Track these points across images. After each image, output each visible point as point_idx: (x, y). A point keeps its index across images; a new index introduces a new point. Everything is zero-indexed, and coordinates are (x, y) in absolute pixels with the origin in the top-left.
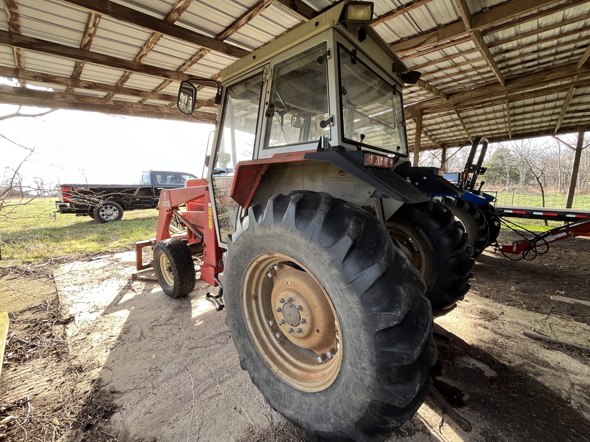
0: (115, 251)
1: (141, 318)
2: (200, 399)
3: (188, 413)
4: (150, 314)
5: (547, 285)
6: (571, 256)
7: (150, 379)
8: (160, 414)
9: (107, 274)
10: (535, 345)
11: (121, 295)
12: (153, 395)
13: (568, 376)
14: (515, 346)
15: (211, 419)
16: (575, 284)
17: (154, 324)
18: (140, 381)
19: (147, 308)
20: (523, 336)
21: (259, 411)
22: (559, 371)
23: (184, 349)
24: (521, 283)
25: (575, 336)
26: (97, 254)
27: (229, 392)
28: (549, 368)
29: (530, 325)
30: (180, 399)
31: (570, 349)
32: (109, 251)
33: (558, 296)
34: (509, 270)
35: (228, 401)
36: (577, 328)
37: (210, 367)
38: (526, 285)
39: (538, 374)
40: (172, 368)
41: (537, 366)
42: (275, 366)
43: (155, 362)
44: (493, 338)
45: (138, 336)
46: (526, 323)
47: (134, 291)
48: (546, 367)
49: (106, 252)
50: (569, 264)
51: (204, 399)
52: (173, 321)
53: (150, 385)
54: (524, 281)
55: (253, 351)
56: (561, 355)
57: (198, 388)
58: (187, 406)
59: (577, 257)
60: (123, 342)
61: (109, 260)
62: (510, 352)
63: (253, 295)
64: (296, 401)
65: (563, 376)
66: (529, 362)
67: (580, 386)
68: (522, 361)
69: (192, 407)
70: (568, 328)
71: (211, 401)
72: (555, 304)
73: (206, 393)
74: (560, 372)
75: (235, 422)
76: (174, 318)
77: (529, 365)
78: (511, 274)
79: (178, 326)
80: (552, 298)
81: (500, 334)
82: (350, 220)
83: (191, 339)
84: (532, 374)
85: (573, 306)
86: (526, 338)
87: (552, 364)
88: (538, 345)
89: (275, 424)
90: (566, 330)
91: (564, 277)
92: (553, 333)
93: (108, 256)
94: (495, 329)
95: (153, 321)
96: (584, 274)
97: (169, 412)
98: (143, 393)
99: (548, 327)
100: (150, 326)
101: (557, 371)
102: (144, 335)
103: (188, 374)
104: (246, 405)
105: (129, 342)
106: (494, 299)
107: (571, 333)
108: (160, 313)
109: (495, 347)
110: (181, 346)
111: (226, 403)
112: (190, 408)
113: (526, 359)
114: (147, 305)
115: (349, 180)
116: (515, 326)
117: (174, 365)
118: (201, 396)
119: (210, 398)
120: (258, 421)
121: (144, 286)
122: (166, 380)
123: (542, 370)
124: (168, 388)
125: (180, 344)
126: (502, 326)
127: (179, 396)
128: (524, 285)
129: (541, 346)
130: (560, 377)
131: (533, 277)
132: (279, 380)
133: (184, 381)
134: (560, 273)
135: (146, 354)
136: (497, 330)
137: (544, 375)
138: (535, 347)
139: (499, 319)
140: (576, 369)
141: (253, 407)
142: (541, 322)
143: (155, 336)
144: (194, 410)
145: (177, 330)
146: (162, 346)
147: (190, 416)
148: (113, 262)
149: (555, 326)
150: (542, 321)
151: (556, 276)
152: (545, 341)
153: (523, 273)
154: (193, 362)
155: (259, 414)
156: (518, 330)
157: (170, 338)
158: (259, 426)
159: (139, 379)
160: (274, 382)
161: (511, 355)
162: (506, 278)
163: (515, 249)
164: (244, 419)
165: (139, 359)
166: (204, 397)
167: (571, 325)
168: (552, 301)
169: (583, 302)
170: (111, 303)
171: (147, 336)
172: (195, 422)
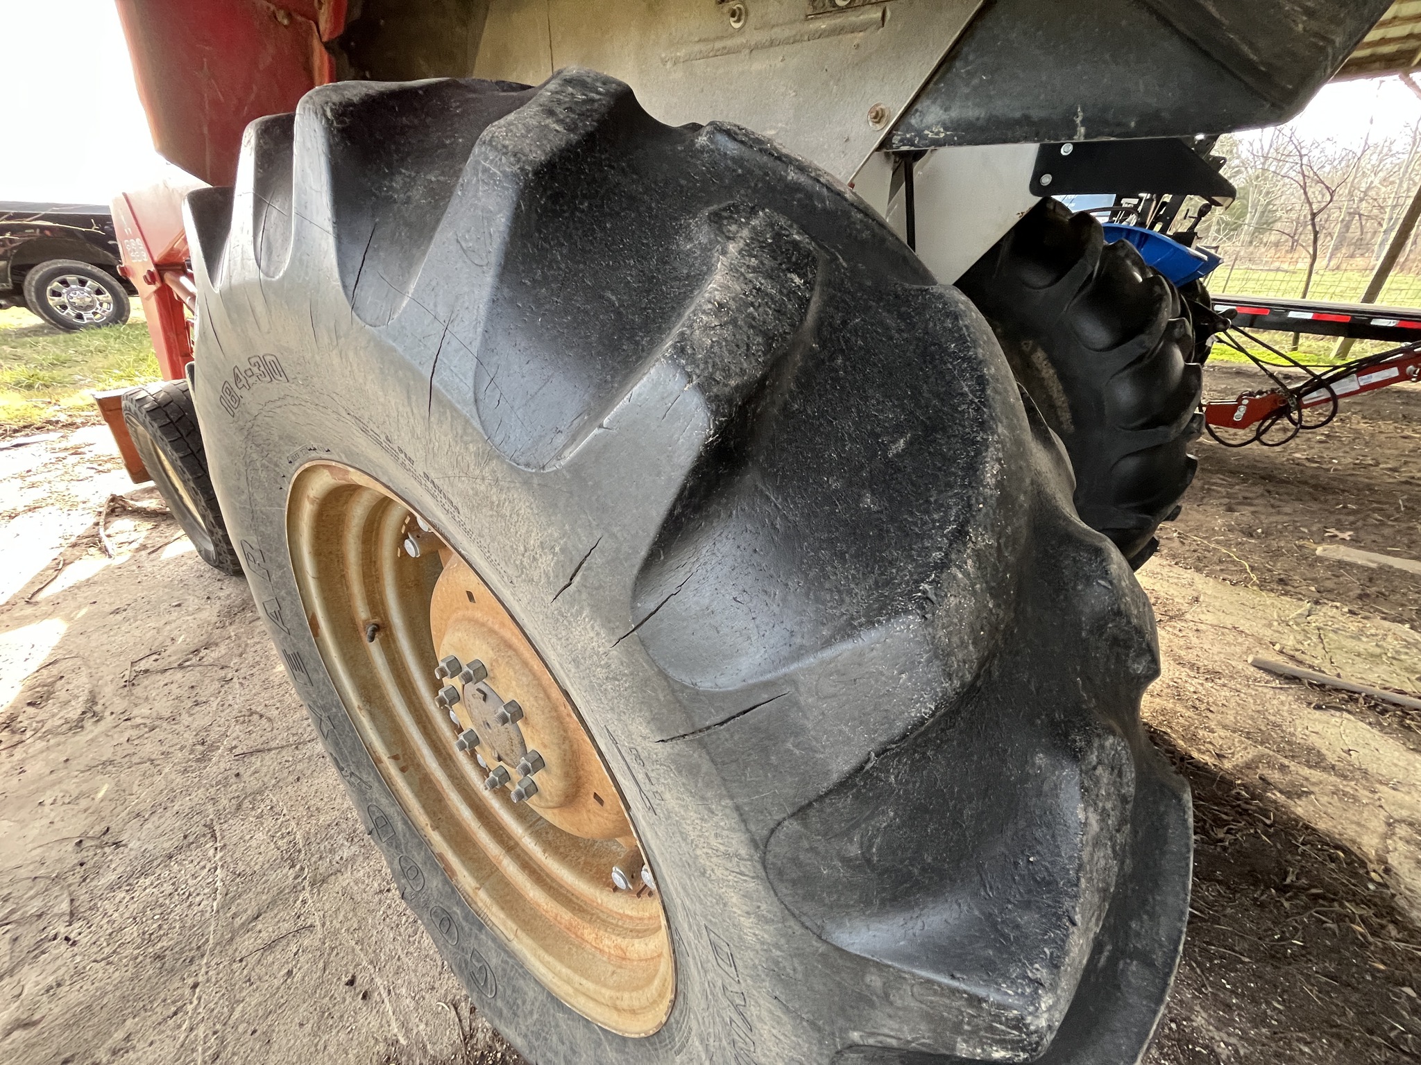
0: (78, 421)
1: (105, 648)
2: (231, 951)
3: (175, 1013)
4: (137, 633)
5: (1304, 512)
6: (1357, 431)
7: (70, 880)
8: (68, 1026)
9: (31, 496)
10: (1283, 698)
11: (59, 566)
12: (64, 946)
13: (1376, 797)
14: (1232, 704)
15: (254, 1032)
16: (1374, 510)
17: (143, 665)
18: (31, 888)
19: (133, 608)
20: (1252, 669)
21: (433, 988)
22: (1351, 780)
23: (222, 756)
24: (1240, 507)
25: (1383, 663)
26: (15, 431)
27: (341, 917)
28: (1324, 769)
29: (1268, 634)
30: (159, 957)
31: (1376, 705)
32: (57, 422)
33: (1334, 546)
34: (1210, 471)
35: (329, 955)
36: (1390, 639)
37: (293, 823)
38: (1253, 513)
39: (1296, 793)
40: (160, 831)
41: (1292, 765)
42: (466, 873)
43: (106, 813)
44: (1172, 680)
45: (74, 714)
46: (1257, 628)
47: (104, 551)
48: (1316, 766)
49: (49, 422)
50: (1353, 454)
51: (244, 953)
52: (211, 655)
53: (65, 906)
54: (1246, 501)
55: (391, 811)
56: (1351, 725)
57: (233, 909)
58: (176, 985)
59: (1372, 435)
60: (17, 738)
61: (53, 450)
62: (1219, 723)
63: (366, 622)
64: (531, 1013)
65: (1364, 796)
66: (1271, 753)
67: (1411, 824)
68: (1252, 753)
69: (195, 986)
70: (1364, 639)
71: (270, 959)
72: (1328, 568)
73: (259, 927)
74: (1353, 783)
75: (342, 1035)
76: (217, 645)
77: (1270, 765)
78: (1214, 484)
79: (222, 673)
80: (1319, 551)
81: (1192, 666)
82: (720, 230)
83: (256, 717)
84: (1281, 792)
85: (1372, 576)
86: (1260, 674)
87: (1331, 758)
88: (1291, 698)
89: (480, 1035)
90: (1360, 647)
91: (1343, 491)
92: (1328, 656)
93: (54, 436)
94: (1175, 649)
95: (141, 656)
96: (1391, 480)
97: (104, 1015)
98: (28, 941)
99: (1314, 638)
100: (127, 673)
101: (1345, 777)
102: (98, 708)
103: (211, 852)
104: (390, 968)
105: (39, 734)
106: (1174, 557)
107: (1372, 655)
108: (173, 625)
109: (1179, 708)
110: (213, 747)
111: (321, 965)
112: (187, 991)
113: (1262, 743)
114: (136, 600)
115: (772, 43)
116: (1230, 638)
117: (168, 822)
118: (238, 939)
119: (269, 947)
120: (422, 1026)
121: (145, 534)
122: (126, 882)
123: (1307, 779)
124: (126, 915)
125: (213, 736)
126: (1195, 640)
127: (159, 945)
128: (1244, 515)
129: (1299, 698)
130: (1356, 799)
131: (1269, 492)
132: (479, 924)
133: (191, 882)
134: (1334, 479)
135: (86, 781)
136: (1183, 653)
137: (1312, 793)
138: (1282, 703)
139: (1188, 616)
140: (1394, 769)
141: (415, 971)
142: (1298, 624)
143: (136, 712)
144: (199, 999)
145: (217, 685)
146: (149, 748)
147: (180, 1026)
148: (62, 455)
149: (1331, 635)
150: (1299, 620)
151: (1326, 489)
152: (1310, 684)
153: (1244, 481)
154: (239, 807)
155: (431, 1000)
156: (1238, 649)
157: (185, 716)
158: (424, 1046)
159: (29, 883)
160: (464, 924)
161: (1223, 733)
162: (1200, 495)
163: (1239, 415)
164: (375, 1024)
165: (51, 801)
166: (247, 943)
167: (1373, 631)
168: (1320, 559)
169: (1398, 563)
170: (15, 596)
171: (107, 713)
172: (193, 1050)
